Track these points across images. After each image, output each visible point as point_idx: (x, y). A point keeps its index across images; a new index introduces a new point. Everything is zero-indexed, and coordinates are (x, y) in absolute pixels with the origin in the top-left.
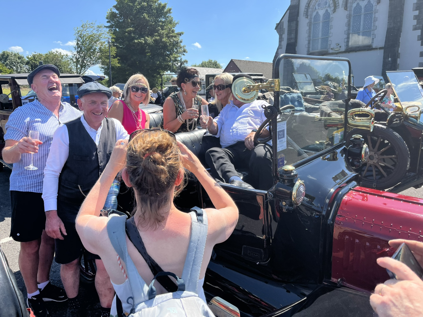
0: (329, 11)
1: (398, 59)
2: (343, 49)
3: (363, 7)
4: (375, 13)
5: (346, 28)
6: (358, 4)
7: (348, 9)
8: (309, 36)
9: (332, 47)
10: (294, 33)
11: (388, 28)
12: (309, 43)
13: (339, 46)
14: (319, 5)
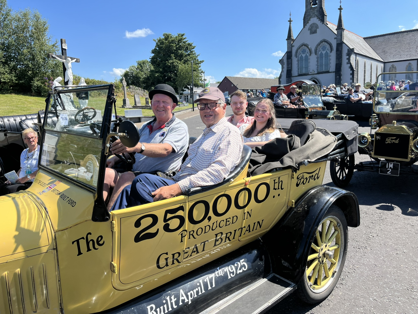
0: (307, 55)
1: (341, 77)
2: (316, 72)
3: (324, 54)
4: (330, 57)
5: (316, 63)
6: (321, 52)
7: (317, 55)
8: (298, 66)
9: (310, 72)
10: (290, 65)
11: (336, 64)
12: (298, 70)
13: (314, 71)
14: (302, 52)
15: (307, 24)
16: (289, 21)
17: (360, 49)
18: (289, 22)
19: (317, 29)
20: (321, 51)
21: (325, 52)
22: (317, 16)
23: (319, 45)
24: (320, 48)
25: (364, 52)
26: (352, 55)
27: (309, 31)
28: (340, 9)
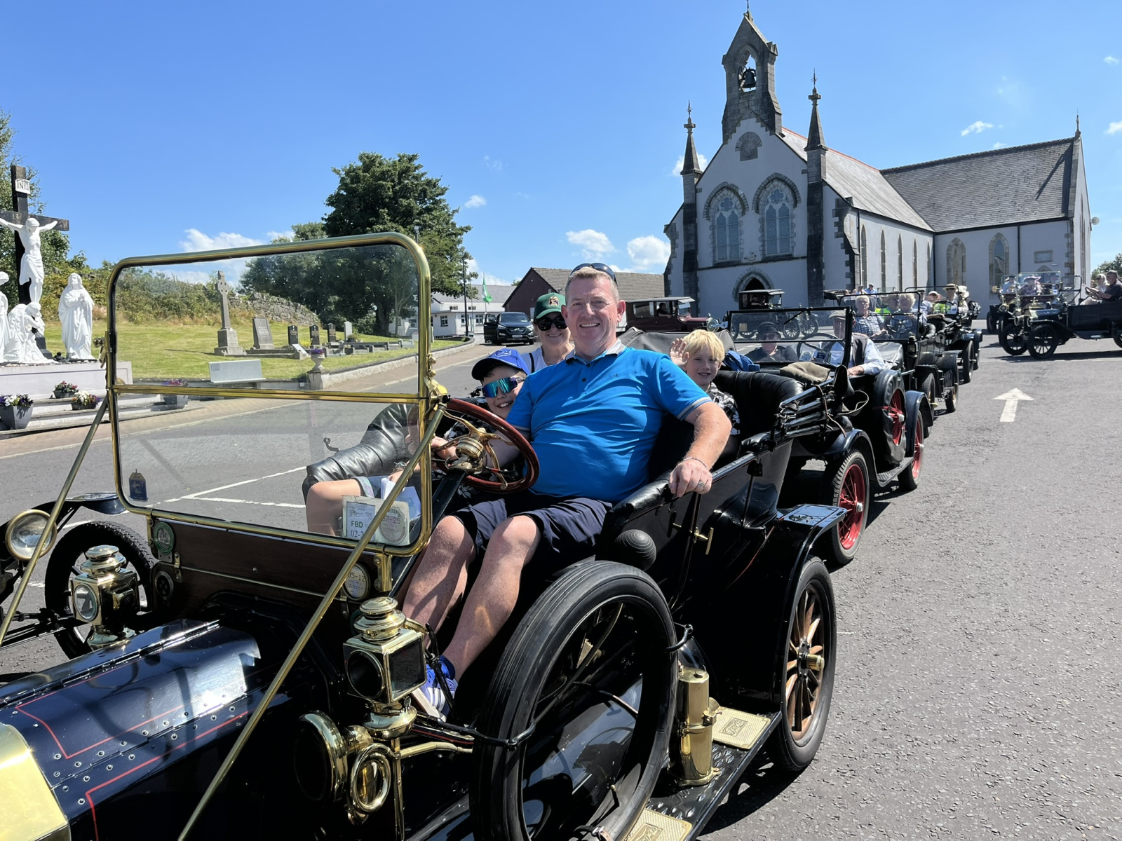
0: (736, 212)
1: (823, 270)
2: (759, 258)
3: (777, 211)
4: (792, 218)
5: (760, 234)
6: (771, 206)
7: (760, 212)
8: (714, 242)
9: (745, 256)
10: (693, 238)
11: (808, 236)
12: (714, 251)
13: (753, 255)
14: (722, 205)
15: (733, 135)
16: (685, 126)
17: (869, 199)
18: (687, 130)
19: (758, 148)
20: (770, 203)
21: (780, 205)
22: (757, 115)
23: (765, 187)
24: (767, 196)
25: (881, 207)
26: (848, 215)
27: (739, 152)
28: (814, 97)
